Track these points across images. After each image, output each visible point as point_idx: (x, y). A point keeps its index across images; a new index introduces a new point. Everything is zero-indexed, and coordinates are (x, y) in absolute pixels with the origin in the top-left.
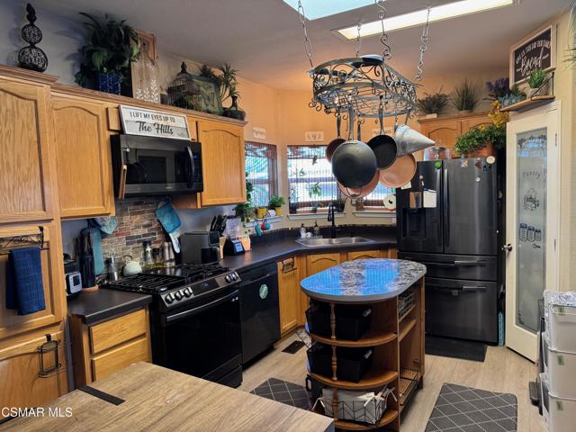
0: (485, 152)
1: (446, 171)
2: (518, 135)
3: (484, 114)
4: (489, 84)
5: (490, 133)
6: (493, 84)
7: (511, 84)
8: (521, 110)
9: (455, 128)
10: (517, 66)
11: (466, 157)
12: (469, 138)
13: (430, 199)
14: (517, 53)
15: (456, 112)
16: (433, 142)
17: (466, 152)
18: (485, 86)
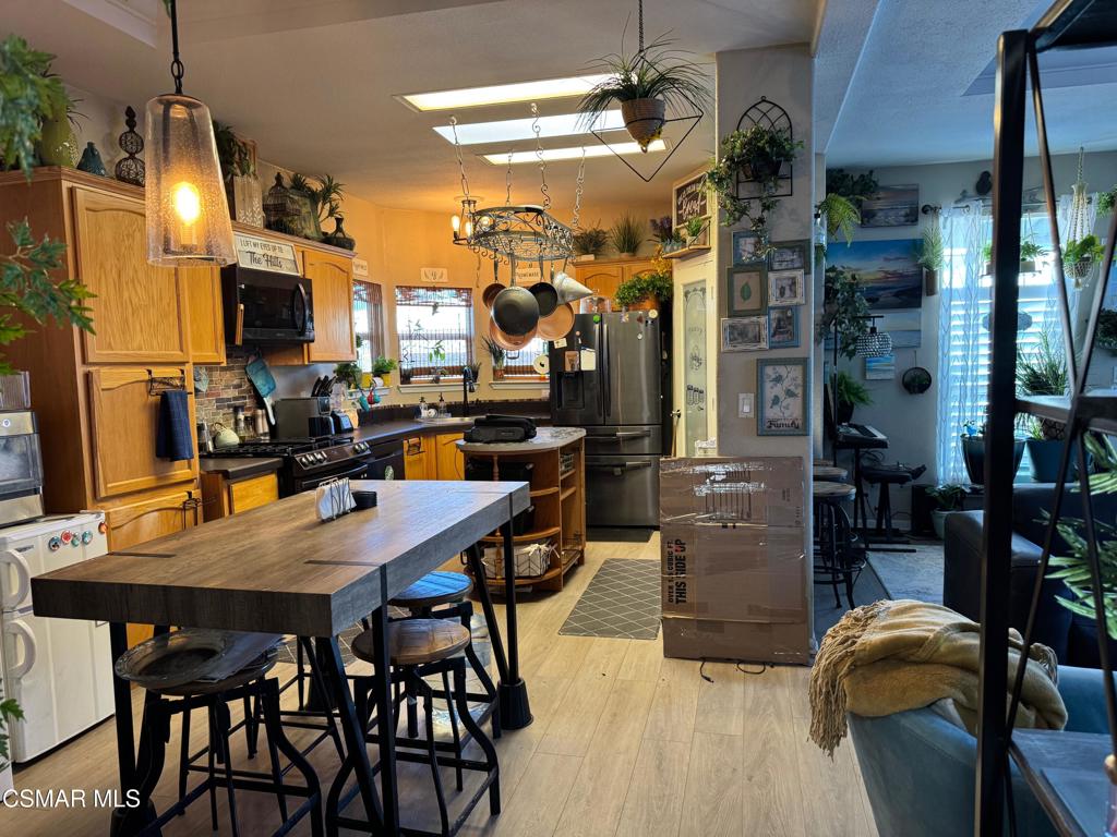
0: (647, 304)
1: (605, 326)
2: (685, 286)
3: (647, 259)
4: (654, 222)
5: (652, 282)
6: (658, 222)
7: (674, 227)
8: (683, 257)
9: (615, 273)
10: (679, 207)
11: (627, 310)
12: (630, 287)
13: (588, 360)
14: (680, 191)
15: (616, 255)
16: (590, 292)
17: (627, 305)
18: (649, 224)
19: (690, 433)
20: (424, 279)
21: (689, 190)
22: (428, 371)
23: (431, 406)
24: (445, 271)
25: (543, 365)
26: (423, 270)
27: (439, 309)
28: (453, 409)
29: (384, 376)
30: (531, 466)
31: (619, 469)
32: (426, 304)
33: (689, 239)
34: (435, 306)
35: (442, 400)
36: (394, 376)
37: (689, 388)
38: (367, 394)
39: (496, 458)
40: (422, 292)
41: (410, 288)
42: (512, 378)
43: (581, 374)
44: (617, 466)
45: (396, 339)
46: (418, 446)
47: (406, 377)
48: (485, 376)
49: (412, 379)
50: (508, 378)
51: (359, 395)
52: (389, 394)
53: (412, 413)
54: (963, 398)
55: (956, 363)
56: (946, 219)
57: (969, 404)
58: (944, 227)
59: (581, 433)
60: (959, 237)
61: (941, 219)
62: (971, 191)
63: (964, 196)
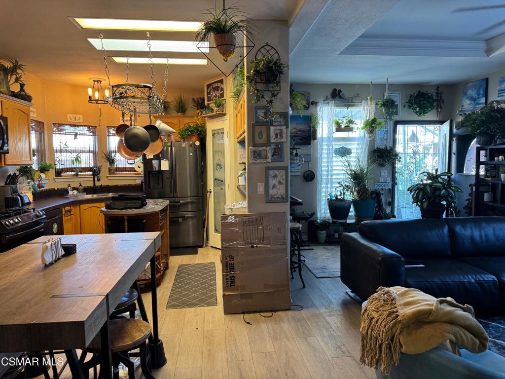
0: (194, 139)
1: (174, 148)
2: (212, 131)
3: (192, 117)
4: (193, 99)
5: (196, 128)
6: (196, 99)
7: (206, 103)
8: (211, 117)
9: (176, 123)
10: (209, 93)
11: (184, 141)
12: (186, 130)
13: (165, 165)
14: (208, 86)
15: (175, 114)
16: (175, 131)
17: (184, 138)
18: (191, 100)
19: (216, 200)
20: (69, 120)
21: (214, 86)
22: (71, 170)
23: (74, 189)
24: (81, 116)
25: (139, 167)
26: (68, 115)
27: (78, 136)
28: (87, 190)
29: (46, 173)
30: (145, 221)
31: (181, 219)
32: (70, 134)
33: (215, 109)
34: (76, 135)
35: (80, 185)
36: (52, 173)
37: (215, 179)
38: (37, 183)
39: (126, 218)
40: (68, 127)
41: (61, 125)
42: (119, 174)
43: (160, 172)
44: (180, 218)
45: (53, 152)
46: (70, 211)
47: (59, 173)
48: (104, 173)
49: (62, 174)
50: (117, 174)
51: (33, 183)
52: (49, 182)
53: (63, 193)
54: (327, 184)
55: (324, 169)
56: (320, 107)
57: (329, 186)
58: (320, 111)
59: (167, 202)
60: (325, 116)
61: (319, 108)
62: (330, 97)
63: (326, 99)
